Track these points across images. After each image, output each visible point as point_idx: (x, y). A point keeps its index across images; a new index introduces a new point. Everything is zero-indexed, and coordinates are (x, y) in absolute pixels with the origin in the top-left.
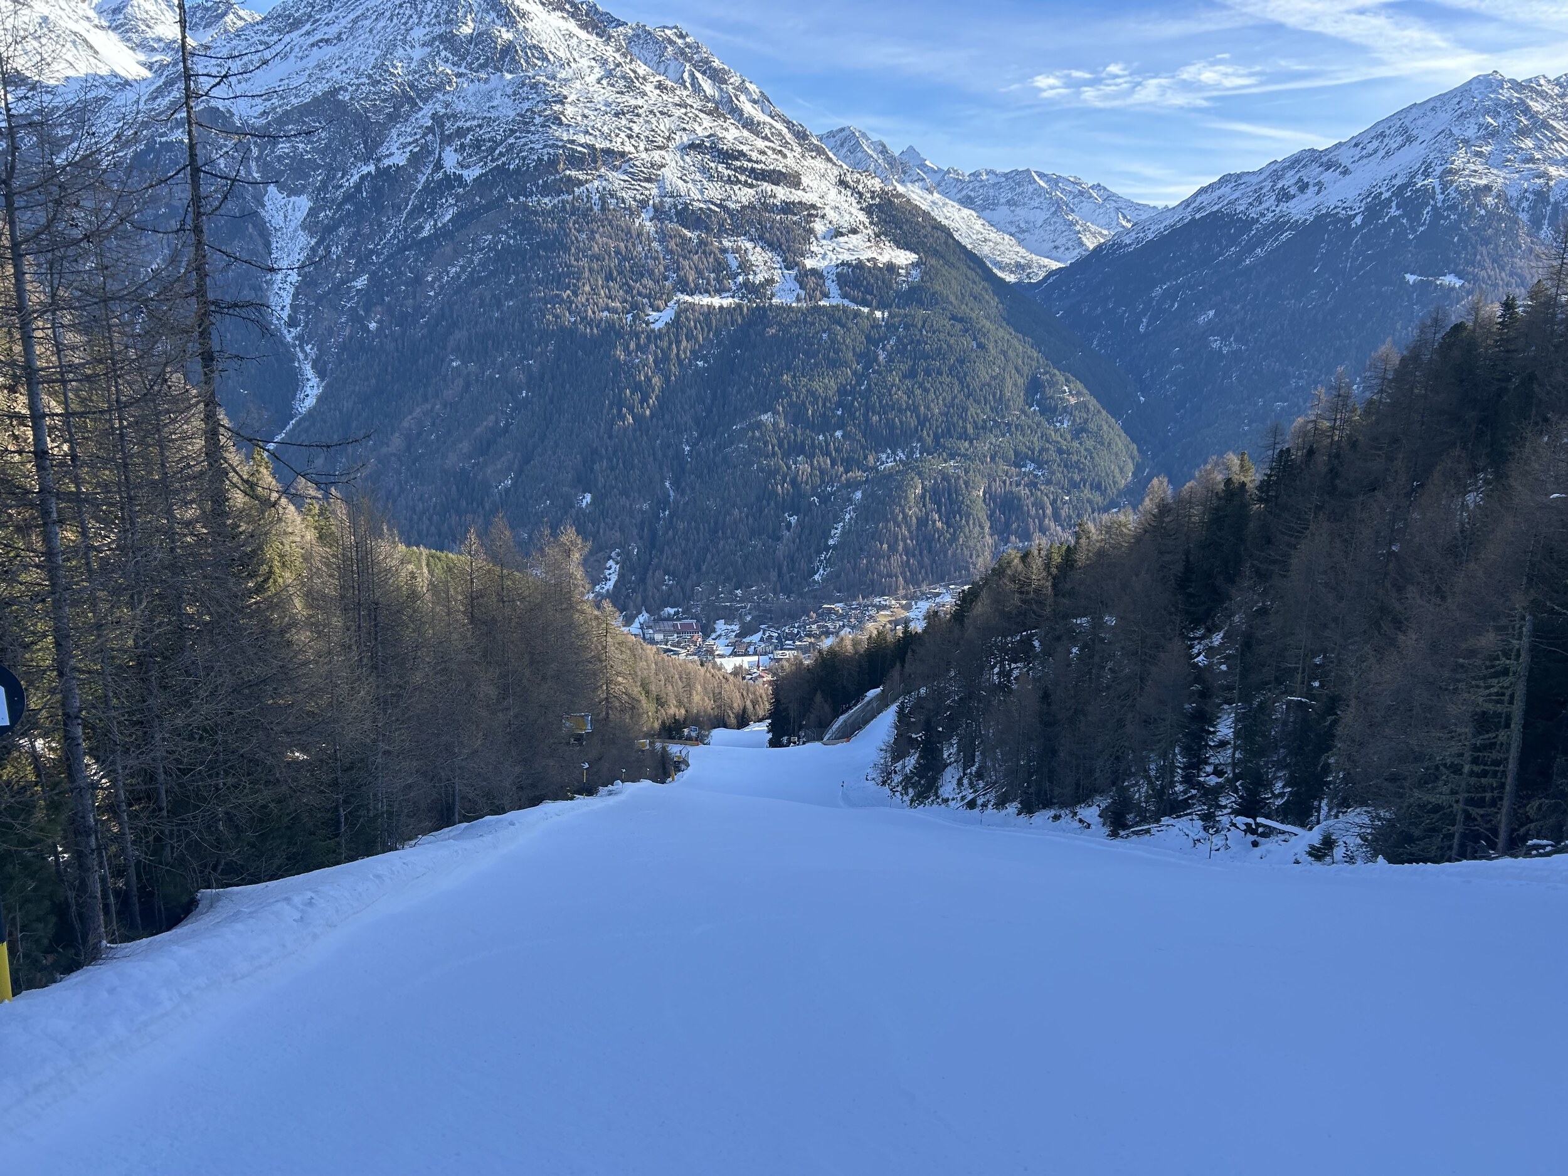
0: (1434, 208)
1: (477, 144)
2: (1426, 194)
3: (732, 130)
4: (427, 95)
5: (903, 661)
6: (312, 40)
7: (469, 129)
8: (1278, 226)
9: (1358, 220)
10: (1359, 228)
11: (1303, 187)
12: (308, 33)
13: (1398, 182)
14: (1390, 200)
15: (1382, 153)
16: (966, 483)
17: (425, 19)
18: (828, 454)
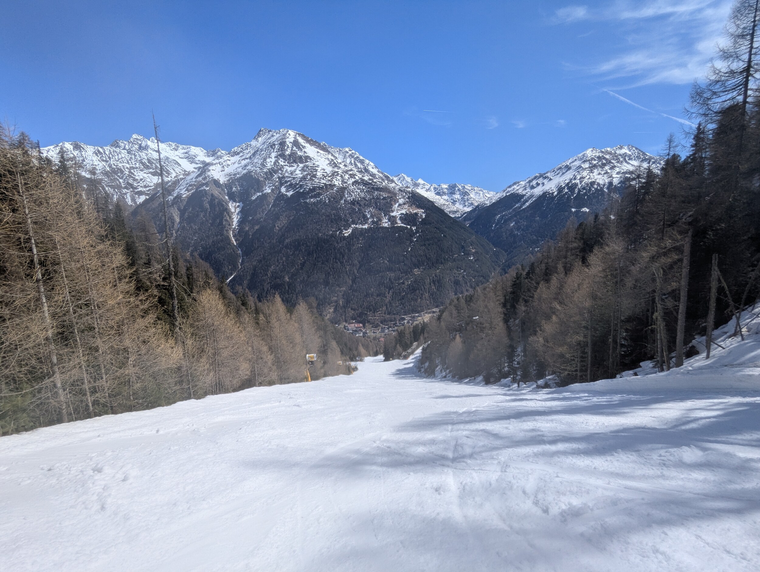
0: (579, 189)
1: (291, 185)
2: (576, 185)
3: (366, 177)
4: (276, 172)
5: (423, 334)
6: (243, 158)
7: (289, 181)
8: (532, 196)
9: (556, 193)
10: (556, 196)
11: (538, 184)
12: (241, 156)
13: (567, 182)
14: (565, 187)
15: (561, 173)
16: (443, 277)
17: (275, 150)
18: (400, 270)
